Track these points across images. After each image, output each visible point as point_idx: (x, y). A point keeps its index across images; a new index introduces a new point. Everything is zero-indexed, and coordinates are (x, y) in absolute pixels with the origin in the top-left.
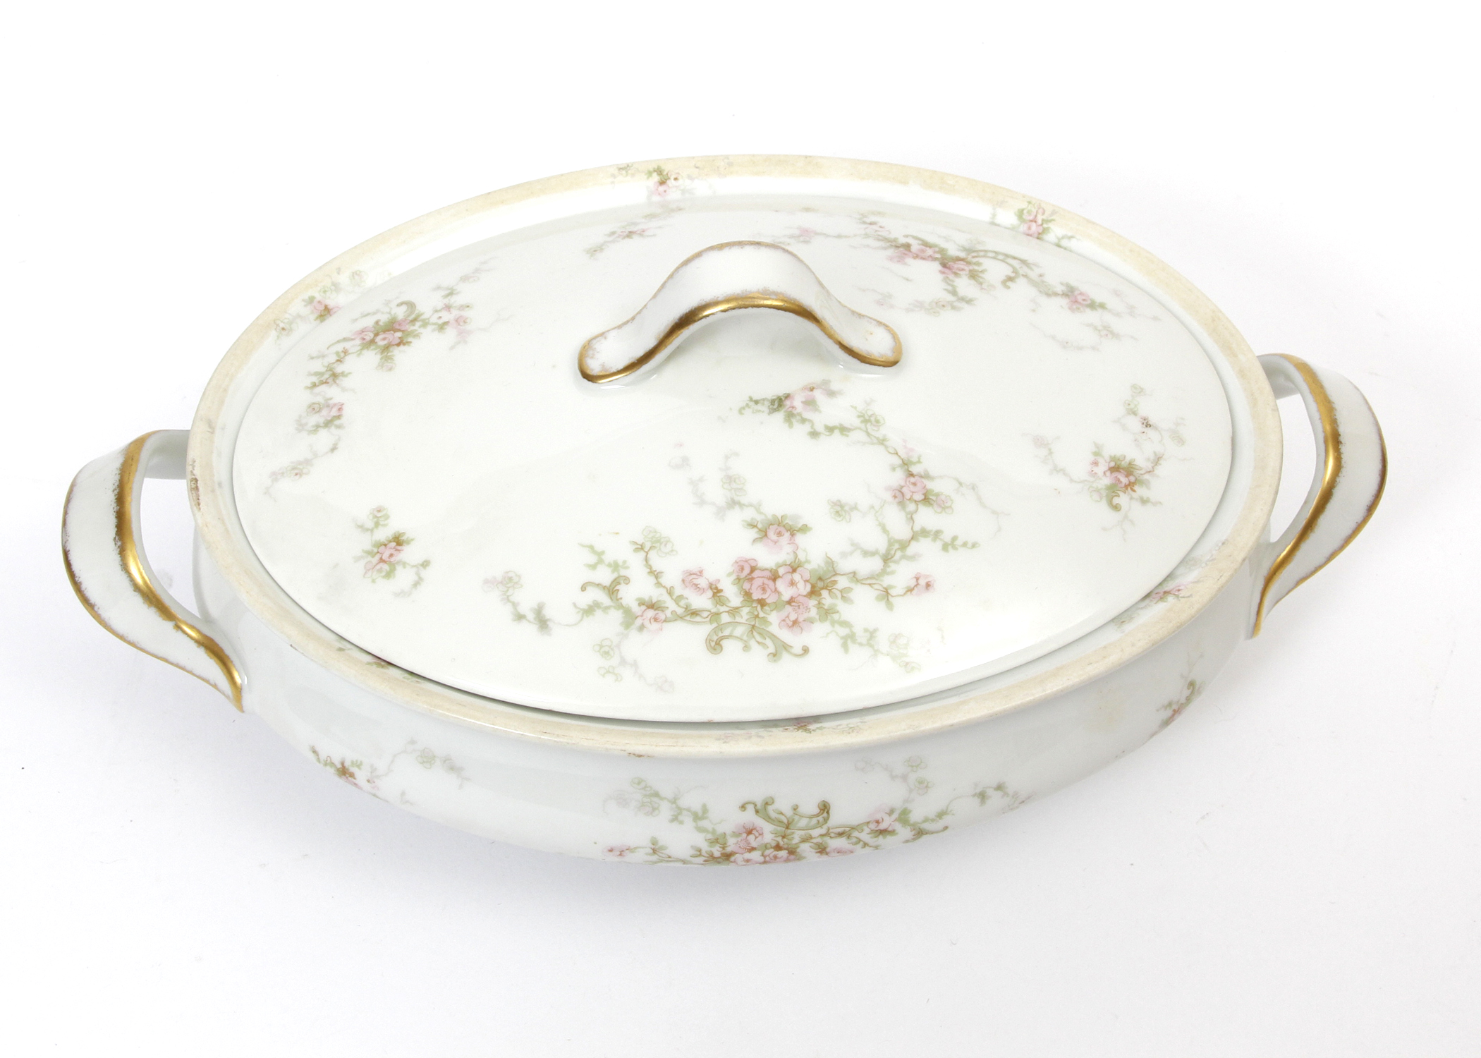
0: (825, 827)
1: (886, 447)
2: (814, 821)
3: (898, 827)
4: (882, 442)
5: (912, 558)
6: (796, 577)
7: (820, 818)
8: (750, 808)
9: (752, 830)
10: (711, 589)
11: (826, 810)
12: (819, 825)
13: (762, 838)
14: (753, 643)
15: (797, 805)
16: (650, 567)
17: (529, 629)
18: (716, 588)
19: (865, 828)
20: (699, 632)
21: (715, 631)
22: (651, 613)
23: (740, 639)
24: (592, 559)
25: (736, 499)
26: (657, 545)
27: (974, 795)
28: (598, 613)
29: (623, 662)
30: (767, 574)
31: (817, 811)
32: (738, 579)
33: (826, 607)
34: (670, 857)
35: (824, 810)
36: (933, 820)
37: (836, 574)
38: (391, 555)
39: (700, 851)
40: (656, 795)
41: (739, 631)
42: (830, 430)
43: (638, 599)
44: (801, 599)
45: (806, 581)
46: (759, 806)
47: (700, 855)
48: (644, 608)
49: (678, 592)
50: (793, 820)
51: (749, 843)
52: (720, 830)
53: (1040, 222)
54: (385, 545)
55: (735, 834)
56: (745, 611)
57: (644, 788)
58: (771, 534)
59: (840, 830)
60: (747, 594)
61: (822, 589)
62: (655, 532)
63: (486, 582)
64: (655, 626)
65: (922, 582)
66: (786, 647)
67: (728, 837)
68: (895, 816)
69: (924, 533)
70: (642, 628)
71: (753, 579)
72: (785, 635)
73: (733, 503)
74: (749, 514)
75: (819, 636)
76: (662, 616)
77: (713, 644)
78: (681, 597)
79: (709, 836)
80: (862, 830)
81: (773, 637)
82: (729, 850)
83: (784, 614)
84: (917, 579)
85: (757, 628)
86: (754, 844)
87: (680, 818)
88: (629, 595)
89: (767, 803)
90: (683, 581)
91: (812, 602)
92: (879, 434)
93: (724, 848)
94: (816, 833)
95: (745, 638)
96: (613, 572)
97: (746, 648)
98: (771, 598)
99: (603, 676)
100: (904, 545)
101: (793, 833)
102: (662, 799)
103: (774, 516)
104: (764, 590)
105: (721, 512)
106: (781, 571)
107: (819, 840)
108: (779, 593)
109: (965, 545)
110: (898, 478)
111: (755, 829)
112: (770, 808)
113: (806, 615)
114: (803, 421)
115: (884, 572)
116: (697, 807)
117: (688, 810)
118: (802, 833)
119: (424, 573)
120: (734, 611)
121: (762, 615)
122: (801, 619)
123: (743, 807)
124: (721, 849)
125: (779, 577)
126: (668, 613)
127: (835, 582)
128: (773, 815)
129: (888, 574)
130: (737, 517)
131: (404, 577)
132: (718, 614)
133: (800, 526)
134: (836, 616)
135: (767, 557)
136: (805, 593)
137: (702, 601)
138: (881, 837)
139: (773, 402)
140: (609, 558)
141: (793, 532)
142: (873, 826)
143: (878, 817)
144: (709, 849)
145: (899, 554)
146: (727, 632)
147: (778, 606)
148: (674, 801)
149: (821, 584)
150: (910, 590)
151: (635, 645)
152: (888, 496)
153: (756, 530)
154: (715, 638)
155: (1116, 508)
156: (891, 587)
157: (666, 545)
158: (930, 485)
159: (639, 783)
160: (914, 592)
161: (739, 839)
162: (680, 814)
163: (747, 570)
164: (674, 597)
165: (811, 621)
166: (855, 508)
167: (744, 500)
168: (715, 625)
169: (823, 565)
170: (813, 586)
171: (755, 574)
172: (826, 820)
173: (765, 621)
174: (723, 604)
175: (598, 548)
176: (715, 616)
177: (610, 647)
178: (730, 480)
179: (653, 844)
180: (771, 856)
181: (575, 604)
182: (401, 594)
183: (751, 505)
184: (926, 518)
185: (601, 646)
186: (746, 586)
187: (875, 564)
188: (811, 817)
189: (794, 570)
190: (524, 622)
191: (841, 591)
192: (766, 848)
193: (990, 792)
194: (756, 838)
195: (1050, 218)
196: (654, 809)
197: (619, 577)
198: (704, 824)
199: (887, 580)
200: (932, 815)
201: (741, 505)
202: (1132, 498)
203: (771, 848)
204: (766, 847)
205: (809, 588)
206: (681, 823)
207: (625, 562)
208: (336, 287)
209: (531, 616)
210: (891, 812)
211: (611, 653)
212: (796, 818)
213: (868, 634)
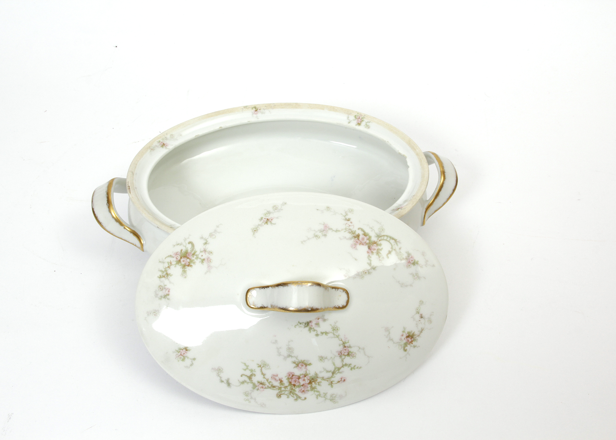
1: (339, 338)
4: (338, 337)
5: (341, 373)
6: (306, 378)
10: (280, 380)
14: (290, 396)
16: (262, 372)
17: (224, 385)
18: (281, 380)
20: (275, 392)
21: (279, 392)
22: (261, 386)
23: (287, 395)
24: (245, 367)
25: (290, 354)
26: (265, 366)
28: (245, 384)
29: (252, 398)
30: (297, 377)
32: (288, 378)
33: (313, 387)
37: (318, 378)
38: (184, 354)
41: (287, 393)
42: (322, 333)
43: (257, 381)
44: (306, 385)
45: (308, 380)
48: (259, 384)
49: (270, 380)
54: (182, 350)
56: (289, 387)
58: (300, 366)
60: (290, 383)
61: (313, 382)
62: (265, 362)
63: (213, 369)
64: (262, 389)
65: (343, 379)
66: (300, 397)
69: (346, 365)
70: (258, 389)
71: (292, 378)
72: (300, 394)
73: (289, 356)
74: (294, 359)
75: (310, 395)
76: (264, 387)
77: (278, 396)
78: (270, 382)
81: (296, 395)
83: (300, 389)
84: (341, 379)
85: (292, 392)
88: (255, 379)
90: (272, 377)
91: (309, 386)
92: (337, 334)
95: (288, 394)
96: (251, 372)
97: (288, 397)
98: (297, 384)
99: (245, 401)
100: (339, 369)
103: (301, 360)
104: (295, 382)
105: (285, 358)
106: (301, 376)
108: (300, 383)
109: (357, 368)
110: (341, 348)
113: (307, 389)
114: (314, 330)
115: (332, 377)
119: (194, 362)
120: (286, 387)
121: (294, 388)
122: (305, 390)
125: (300, 378)
126: (266, 386)
127: (317, 380)
129: (333, 377)
130: (290, 360)
131: (188, 362)
132: (281, 388)
133: (308, 363)
134: (316, 390)
135: (298, 372)
136: (307, 383)
137: (277, 384)
139: (306, 324)
140: (250, 368)
141: (306, 365)
145: (337, 371)
146: (283, 393)
147: (299, 386)
149: (312, 380)
150: (339, 382)
151: (255, 393)
152: (337, 354)
153: (295, 364)
154: (279, 394)
155: (405, 350)
156: (333, 381)
157: (267, 366)
158: (350, 349)
160: (340, 382)
163: (291, 376)
164: (268, 382)
165: (308, 391)
166: (326, 358)
167: (293, 355)
168: (280, 390)
169: (314, 375)
170: (310, 381)
171: (293, 377)
173: (294, 390)
174: (283, 385)
175: (247, 364)
176: (280, 388)
177: (248, 394)
178: (289, 349)
181: (238, 380)
182: (186, 367)
183: (294, 357)
184: (348, 360)
185: (245, 393)
186: (290, 380)
187: (330, 374)
189: (305, 376)
190: (223, 383)
191: (318, 383)
197: (253, 374)
199: (332, 379)
201: (291, 356)
202: (411, 346)
205: (309, 381)
207: (255, 370)
209: (225, 382)
211: (248, 395)
213: (324, 394)
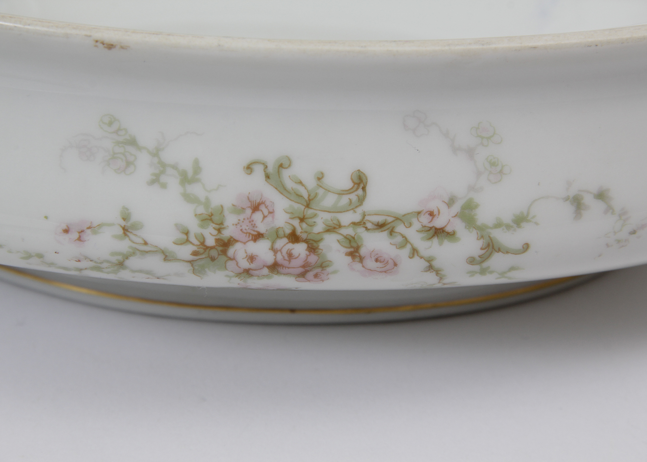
0: (360, 210)
2: (345, 200)
3: (458, 226)
7: (353, 197)
8: (259, 170)
9: (259, 204)
11: (362, 185)
12: (352, 207)
13: (273, 217)
15: (322, 173)
19: (414, 221)
27: (566, 199)
31: (348, 185)
34: (146, 243)
35: (359, 184)
36: (508, 227)
39: (187, 233)
40: (133, 142)
46: (270, 169)
47: (187, 241)
50: (316, 194)
51: (254, 226)
52: (217, 200)
55: (238, 210)
57: (117, 132)
59: (380, 219)
67: (226, 213)
68: (456, 208)
79: (201, 210)
80: (410, 225)
82: (227, 234)
86: (262, 228)
87: (163, 179)
89: (281, 166)
93: (219, 230)
94: (347, 218)
101: (315, 215)
102: (139, 148)
107: (350, 231)
111: (263, 203)
112: (286, 174)
116: (186, 165)
117: (175, 167)
118: (327, 216)
123: (249, 168)
124: (215, 232)
128: (290, 185)
138: (435, 240)
142: (425, 220)
143: (433, 206)
144: (199, 230)
148: (156, 153)
159: (110, 124)
161: (242, 217)
162: (163, 172)
172: (361, 200)
179: (124, 219)
180: (284, 251)
188: (342, 193)
192: (278, 237)
193: (588, 200)
194: (265, 217)
196: (129, 164)
198: (196, 190)
200: (507, 218)
203: (285, 236)
204: (277, 234)
206: (164, 186)
210: (451, 202)
212: (321, 192)
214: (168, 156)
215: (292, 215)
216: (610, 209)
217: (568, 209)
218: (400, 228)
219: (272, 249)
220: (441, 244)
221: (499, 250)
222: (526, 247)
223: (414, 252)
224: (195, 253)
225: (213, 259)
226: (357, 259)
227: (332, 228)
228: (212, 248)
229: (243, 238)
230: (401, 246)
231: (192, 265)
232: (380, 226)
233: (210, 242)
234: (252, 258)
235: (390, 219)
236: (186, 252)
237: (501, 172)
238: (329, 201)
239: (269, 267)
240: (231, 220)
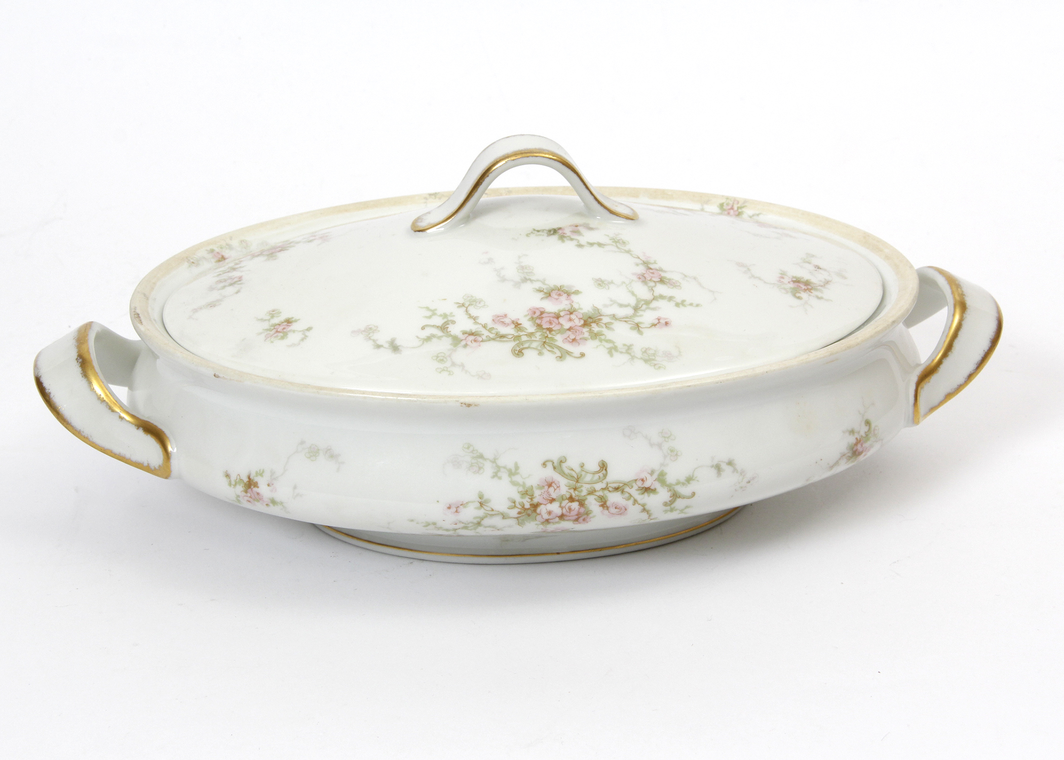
0: (605, 481)
1: (631, 255)
2: (596, 477)
3: (657, 485)
4: (628, 252)
5: (654, 309)
6: (573, 317)
7: (601, 475)
8: (549, 465)
9: (552, 483)
10: (513, 323)
11: (605, 468)
12: (600, 480)
13: (559, 489)
14: (545, 351)
15: (583, 464)
16: (470, 315)
17: (386, 355)
18: (517, 323)
19: (634, 484)
20: (507, 347)
21: (517, 345)
22: (472, 338)
23: (536, 349)
24: (429, 313)
25: (527, 277)
26: (474, 303)
27: (712, 466)
28: (434, 340)
29: (453, 364)
30: (552, 315)
31: (598, 468)
32: (532, 318)
33: (595, 332)
34: (493, 510)
35: (603, 468)
36: (683, 484)
37: (601, 315)
38: (284, 328)
39: (514, 502)
40: (481, 456)
41: (535, 345)
42: (592, 244)
43: (461, 331)
44: (577, 328)
45: (580, 319)
46: (556, 464)
47: (515, 506)
48: (466, 335)
49: (490, 325)
50: (581, 475)
51: (550, 495)
52: (530, 482)
53: (735, 208)
54: (279, 325)
55: (540, 487)
56: (538, 334)
57: (472, 452)
58: (554, 295)
59: (616, 485)
60: (539, 326)
61: (592, 323)
62: (472, 296)
63: (354, 332)
64: (475, 344)
65: (663, 321)
66: (569, 353)
67: (534, 489)
68: (655, 476)
69: (662, 297)
70: (466, 346)
71: (542, 318)
72: (568, 347)
73: (525, 280)
74: (538, 285)
75: (590, 347)
76: (480, 339)
77: (517, 352)
78: (492, 329)
79: (521, 489)
80: (632, 487)
81: (559, 348)
82: (535, 501)
83: (565, 336)
84: (659, 320)
85: (547, 343)
86: (554, 496)
87: (499, 474)
88: (455, 330)
89: (561, 461)
90: (493, 320)
91: (585, 330)
92: (627, 248)
93: (531, 499)
94: (598, 486)
95: (539, 348)
96: (443, 319)
97: (540, 354)
98: (556, 327)
99: (440, 372)
100: (647, 303)
101: (582, 486)
102: (485, 459)
103: (555, 286)
104: (551, 323)
105: (517, 285)
106: (562, 314)
107: (601, 493)
108: (561, 325)
109: (691, 304)
110: (641, 269)
111: (554, 482)
112: (564, 465)
113: (581, 336)
114: (572, 239)
115: (635, 315)
116: (511, 465)
117: (505, 467)
118: (588, 486)
119: (307, 333)
120: (530, 335)
121: (550, 336)
122: (578, 338)
123: (544, 464)
124: (529, 500)
125: (561, 316)
126: (484, 337)
127: (600, 320)
128: (567, 471)
129: (638, 316)
130: (528, 287)
131: (293, 338)
132: (519, 336)
133: (573, 291)
134: (603, 337)
135: (550, 307)
136: (580, 325)
137: (509, 330)
138: (646, 494)
139: (550, 231)
140: (439, 312)
141: (569, 294)
142: (640, 483)
143: (643, 476)
144: (521, 500)
145: (644, 307)
146: (526, 346)
147: (561, 331)
148: (494, 461)
149: (589, 321)
150: (654, 325)
151: (461, 355)
152: (635, 278)
153: (542, 293)
154: (518, 349)
155: (799, 298)
156: (640, 323)
157: (480, 303)
158: (663, 274)
159: (468, 448)
160: (657, 326)
161: (543, 491)
162: (499, 471)
163: (538, 313)
164: (488, 329)
165: (586, 339)
166: (612, 282)
167: (533, 278)
168: (518, 342)
169: (591, 310)
170: (585, 321)
171: (544, 315)
172: (605, 476)
173: (552, 339)
174: (523, 331)
175: (432, 308)
176: (519, 337)
177: (443, 357)
178: (522, 268)
179: (480, 498)
180: (567, 507)
181: (417, 337)
182: (293, 345)
183: (538, 280)
184: (661, 289)
185: (437, 357)
186: (538, 321)
187: (629, 311)
188: (595, 473)
189: (571, 313)
190: (382, 349)
191: (605, 324)
192: (563, 499)
193: (724, 466)
194: (555, 490)
195: (742, 206)
196: (480, 468)
197: (448, 321)
198: (517, 478)
199: (637, 320)
200: (682, 479)
201: (531, 281)
202: (809, 295)
203: (567, 499)
204: (562, 498)
205: (582, 322)
206: (500, 478)
207: (451, 313)
208: (230, 247)
209: (387, 345)
210: (652, 473)
211: (445, 360)
212: (583, 473)
213: (627, 348)
214: (501, 462)
215: (570, 487)
216: (735, 470)
217: (714, 472)
218: (627, 489)
219: (560, 506)
220: (649, 496)
221: (680, 497)
222: (694, 494)
223: (635, 501)
224: (519, 513)
225: (529, 515)
226: (606, 508)
227: (592, 492)
228: (528, 509)
229: (545, 502)
230: (628, 499)
231: (518, 520)
232: (616, 489)
233: (527, 506)
234: (550, 513)
235: (621, 485)
236: (514, 513)
237: (677, 455)
238: (588, 478)
239: (559, 517)
240: (537, 493)
